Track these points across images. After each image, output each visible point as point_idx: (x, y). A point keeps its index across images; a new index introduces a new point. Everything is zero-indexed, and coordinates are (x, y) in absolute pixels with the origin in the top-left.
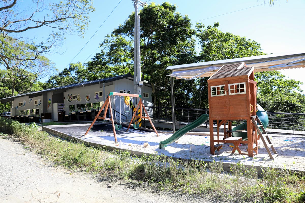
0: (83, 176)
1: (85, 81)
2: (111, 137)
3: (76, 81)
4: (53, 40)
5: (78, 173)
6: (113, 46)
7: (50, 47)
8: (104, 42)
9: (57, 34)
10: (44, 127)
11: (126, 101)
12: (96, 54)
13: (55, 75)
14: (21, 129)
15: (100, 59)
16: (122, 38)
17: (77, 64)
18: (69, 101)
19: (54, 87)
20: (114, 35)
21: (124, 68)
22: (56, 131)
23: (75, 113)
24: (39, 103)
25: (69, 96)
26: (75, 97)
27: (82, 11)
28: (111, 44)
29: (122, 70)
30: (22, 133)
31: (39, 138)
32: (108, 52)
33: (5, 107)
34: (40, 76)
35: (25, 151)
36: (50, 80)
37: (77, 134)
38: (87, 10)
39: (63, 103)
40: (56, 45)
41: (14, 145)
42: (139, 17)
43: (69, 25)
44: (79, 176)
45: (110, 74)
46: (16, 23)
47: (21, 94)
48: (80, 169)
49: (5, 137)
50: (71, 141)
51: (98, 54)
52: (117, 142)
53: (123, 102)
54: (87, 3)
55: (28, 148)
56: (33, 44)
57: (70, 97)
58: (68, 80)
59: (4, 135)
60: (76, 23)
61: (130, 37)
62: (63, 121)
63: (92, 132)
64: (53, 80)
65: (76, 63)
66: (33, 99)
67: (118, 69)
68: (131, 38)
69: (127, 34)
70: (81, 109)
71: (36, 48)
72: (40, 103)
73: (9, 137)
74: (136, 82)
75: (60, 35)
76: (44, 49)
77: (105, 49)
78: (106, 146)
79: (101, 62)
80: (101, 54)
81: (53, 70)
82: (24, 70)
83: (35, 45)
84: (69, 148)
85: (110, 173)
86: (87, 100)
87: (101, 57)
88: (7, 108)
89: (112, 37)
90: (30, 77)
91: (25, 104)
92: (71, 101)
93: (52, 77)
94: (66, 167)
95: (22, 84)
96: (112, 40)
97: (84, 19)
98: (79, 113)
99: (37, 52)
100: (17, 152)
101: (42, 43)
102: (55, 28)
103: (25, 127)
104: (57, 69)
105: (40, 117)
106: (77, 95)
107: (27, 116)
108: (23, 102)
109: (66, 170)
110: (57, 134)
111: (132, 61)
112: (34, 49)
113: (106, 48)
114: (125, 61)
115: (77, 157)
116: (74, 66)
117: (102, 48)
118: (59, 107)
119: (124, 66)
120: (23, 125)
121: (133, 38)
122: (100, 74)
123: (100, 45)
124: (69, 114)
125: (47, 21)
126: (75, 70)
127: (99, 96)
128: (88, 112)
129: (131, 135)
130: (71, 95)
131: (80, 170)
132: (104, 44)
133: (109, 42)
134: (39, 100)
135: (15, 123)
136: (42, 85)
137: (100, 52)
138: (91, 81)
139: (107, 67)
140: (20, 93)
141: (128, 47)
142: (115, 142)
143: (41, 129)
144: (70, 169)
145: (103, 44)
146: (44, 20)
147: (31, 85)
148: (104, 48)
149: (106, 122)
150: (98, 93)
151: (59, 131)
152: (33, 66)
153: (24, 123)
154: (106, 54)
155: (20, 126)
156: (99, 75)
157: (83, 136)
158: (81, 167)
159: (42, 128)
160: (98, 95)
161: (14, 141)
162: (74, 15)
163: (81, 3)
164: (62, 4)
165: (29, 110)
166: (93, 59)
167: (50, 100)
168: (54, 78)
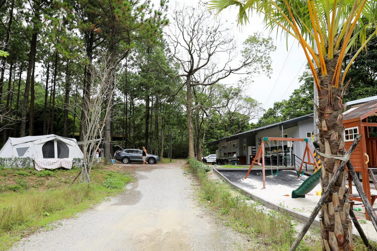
18: (259, 144)
25: (259, 139)
39: (255, 146)
52: (266, 188)
66: (229, 142)
91: (226, 147)
102: (242, 74)
105: (236, 160)
118: (253, 150)
125: (233, 70)
134: (236, 144)
142: (263, 188)
146: (230, 69)
150: (284, 136)
157: (243, 179)
167: (245, 143)
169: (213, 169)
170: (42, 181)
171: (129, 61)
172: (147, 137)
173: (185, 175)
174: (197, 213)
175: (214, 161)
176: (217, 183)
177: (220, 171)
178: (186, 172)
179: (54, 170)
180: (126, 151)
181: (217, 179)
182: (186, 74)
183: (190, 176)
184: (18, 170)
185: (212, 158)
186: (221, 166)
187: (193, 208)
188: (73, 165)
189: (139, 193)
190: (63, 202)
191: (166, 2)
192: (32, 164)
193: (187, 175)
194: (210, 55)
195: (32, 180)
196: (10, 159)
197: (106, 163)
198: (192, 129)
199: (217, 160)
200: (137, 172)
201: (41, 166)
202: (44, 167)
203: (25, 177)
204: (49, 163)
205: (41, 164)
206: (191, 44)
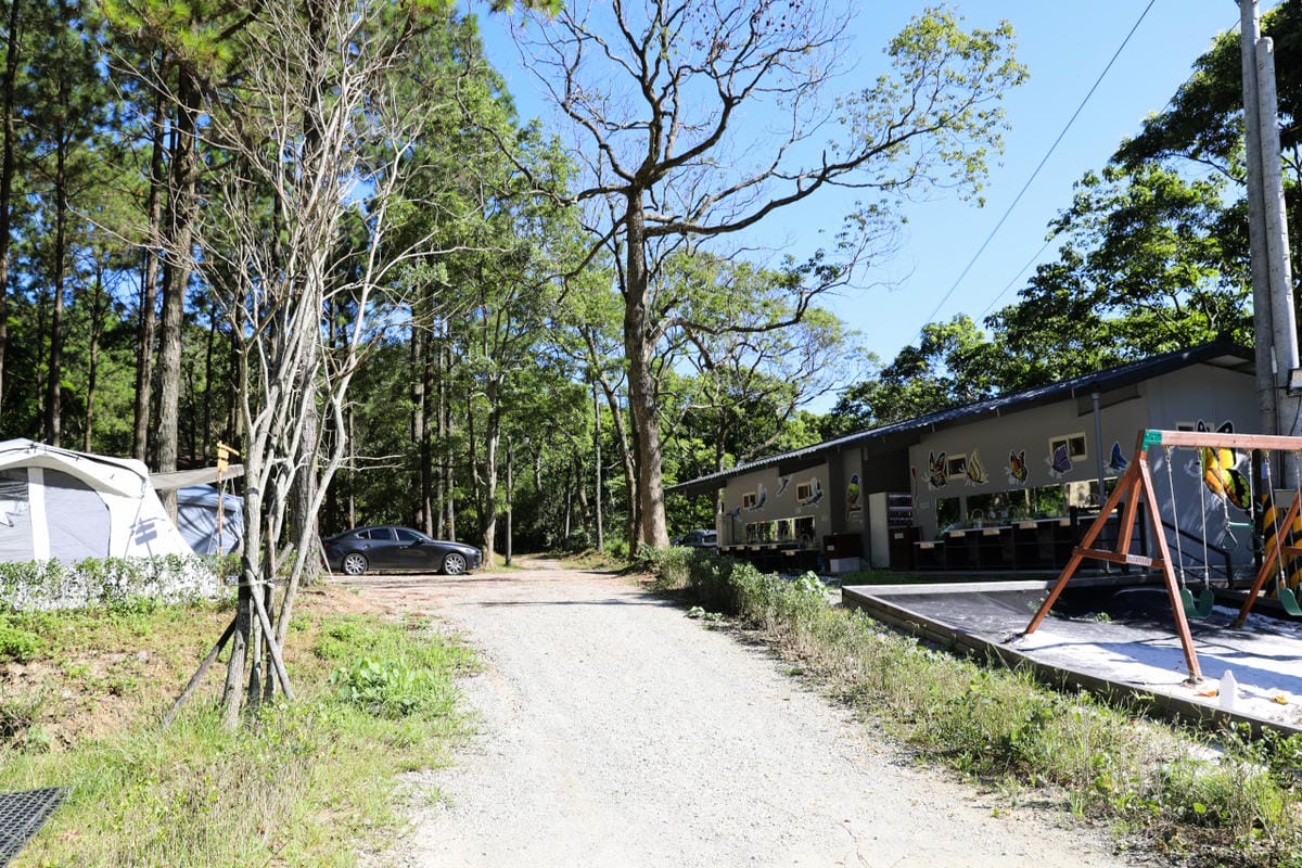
0: (1056, 832)
1: (992, 393)
2: (1154, 649)
3: (951, 396)
4: (861, 235)
5: (1029, 811)
6: (1119, 219)
7: (852, 265)
8: (1074, 211)
9: (873, 209)
10: (849, 591)
11: (1210, 473)
12: (1040, 269)
13: (864, 379)
14: (765, 595)
15: (1059, 288)
16: (1160, 178)
17: (952, 324)
18: (933, 481)
19: (862, 428)
20: (1118, 168)
21: (1180, 315)
22: (902, 612)
23: (963, 534)
24: (814, 495)
25: (932, 460)
26: (957, 466)
27: (973, 90)
28: (1109, 212)
29: (1173, 328)
30: (770, 611)
31: (835, 635)
32: (1096, 254)
33: (694, 510)
34: (809, 389)
35: (788, 685)
36: (845, 400)
37: (988, 628)
38: (992, 84)
39: (908, 491)
40: (872, 256)
41: (748, 655)
42: (1270, 47)
43: (918, 164)
44: (1037, 828)
45: (1106, 351)
46: (729, 196)
47: (747, 461)
48: (1036, 796)
49: (712, 624)
50: (969, 657)
51: (1049, 266)
52: (1202, 677)
53: (1198, 479)
54: (992, 51)
55: (798, 674)
56: (787, 266)
57: (940, 466)
58: (916, 396)
59: (710, 614)
60: (945, 151)
61: (1209, 162)
62: (912, 568)
63: (1055, 621)
64: (856, 403)
65: (947, 321)
66: (790, 477)
67: (1147, 325)
68: (1218, 167)
69: (1191, 149)
70: (986, 517)
71: (797, 277)
72: (819, 495)
73: (727, 624)
74: (1273, 377)
75: (886, 212)
76: (827, 278)
77: (1079, 241)
78: (1150, 694)
79: (1064, 301)
80: (1064, 267)
81: (858, 358)
82: (752, 371)
83: (796, 265)
84: (972, 687)
85: (1201, 840)
86: (1013, 474)
87: (1064, 281)
88: (702, 514)
89: (1111, 181)
90: (774, 396)
91: (763, 500)
92: (943, 483)
93: (852, 388)
94: (968, 774)
95: (749, 422)
96: (1113, 196)
97: (981, 123)
98: (982, 531)
99: (801, 293)
100: (761, 689)
101: (819, 256)
102: (865, 186)
103: (779, 588)
104: (871, 357)
105: (818, 552)
106: (969, 457)
107: (774, 547)
108: (757, 492)
109: (971, 792)
110: (905, 624)
111: (1220, 278)
112: (792, 282)
113: (1083, 238)
114: (1185, 282)
115: (1014, 737)
116: (943, 332)
117: (1064, 238)
118: (891, 508)
119: (1180, 305)
120: (773, 581)
121: (1223, 165)
122: (1059, 356)
123: (1056, 226)
124: (937, 538)
125: (834, 167)
126: (945, 352)
127: (1072, 455)
128: (1021, 527)
129: (1266, 644)
130: (943, 454)
131: (1035, 799)
132: (1074, 219)
133: (1095, 206)
134: (813, 483)
135: (742, 574)
136: (817, 422)
137: (1055, 258)
138: (1019, 389)
139: (1095, 322)
140: (742, 457)
141: (1200, 210)
142: (1188, 677)
143: (839, 599)
144: (988, 789)
145: (1067, 220)
146: (825, 165)
147: (780, 425)
148: (1072, 240)
149: (1114, 574)
150: (1065, 442)
151: (913, 610)
152: (783, 351)
153: (775, 573)
154: (1086, 264)
155: (762, 585)
156: (1057, 361)
157: (1020, 636)
158: (1037, 786)
159: (843, 594)
160: (1063, 451)
161: (745, 641)
162: (936, 119)
163: (964, 61)
164: (886, 87)
165: (776, 521)
166: (1028, 292)
167: (855, 481)
168: (863, 390)
173: (705, 622)
182: (625, 183)
194: (729, 104)
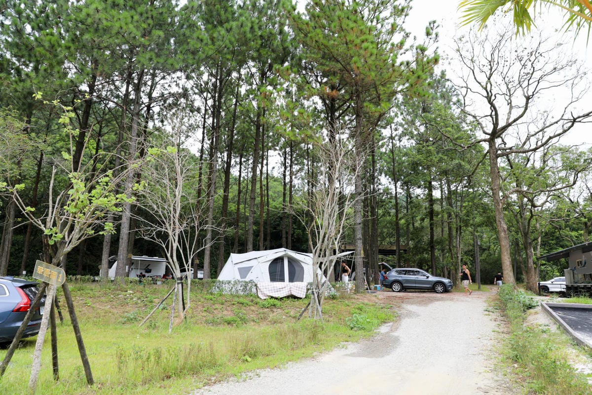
91: (585, 263)
108: (582, 259)
125: (578, 117)
146: (573, 117)
169: (542, 305)
170: (266, 314)
171: (396, 130)
172: (432, 248)
173: (487, 313)
174: (481, 384)
175: (563, 290)
176: (543, 332)
177: (555, 308)
178: (490, 309)
179: (281, 298)
180: (397, 271)
181: (547, 323)
182: (488, 137)
183: (496, 315)
184: (238, 297)
185: (557, 284)
186: (564, 299)
187: (480, 373)
188: (307, 292)
189: (397, 340)
190: (274, 344)
191: (435, 27)
192: (254, 290)
193: (491, 313)
194: (528, 98)
195: (253, 311)
196: (229, 282)
197: (357, 291)
198: (505, 231)
199: (568, 288)
200: (404, 306)
201: (265, 292)
202: (269, 294)
203: (245, 306)
204: (275, 288)
205: (265, 290)
206: (489, 85)
